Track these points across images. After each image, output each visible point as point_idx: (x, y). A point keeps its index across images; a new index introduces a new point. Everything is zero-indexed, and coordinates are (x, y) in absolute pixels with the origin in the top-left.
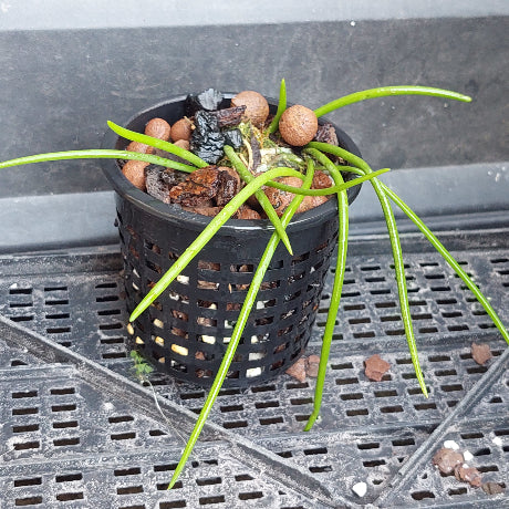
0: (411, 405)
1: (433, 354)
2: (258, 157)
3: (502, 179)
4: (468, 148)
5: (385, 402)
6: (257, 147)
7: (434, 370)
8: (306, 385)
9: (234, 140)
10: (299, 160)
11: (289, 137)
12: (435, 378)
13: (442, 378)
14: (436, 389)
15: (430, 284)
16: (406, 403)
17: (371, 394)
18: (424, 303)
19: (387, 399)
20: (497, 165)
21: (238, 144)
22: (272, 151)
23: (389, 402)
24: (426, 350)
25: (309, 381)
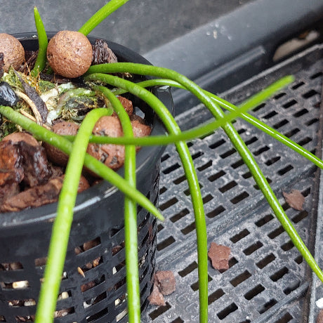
0: (268, 280)
1: (257, 218)
2: (42, 105)
3: (219, 34)
4: (185, 18)
5: (245, 287)
6: (35, 95)
7: (266, 234)
8: (168, 306)
9: (7, 97)
10: (88, 92)
11: (68, 70)
12: (272, 242)
13: (278, 238)
14: (279, 252)
15: (218, 152)
16: (263, 280)
17: (229, 286)
18: (222, 173)
19: (244, 283)
20: (211, 25)
21: (13, 100)
22: (54, 93)
23: (248, 285)
24: (249, 217)
25: (168, 300)
